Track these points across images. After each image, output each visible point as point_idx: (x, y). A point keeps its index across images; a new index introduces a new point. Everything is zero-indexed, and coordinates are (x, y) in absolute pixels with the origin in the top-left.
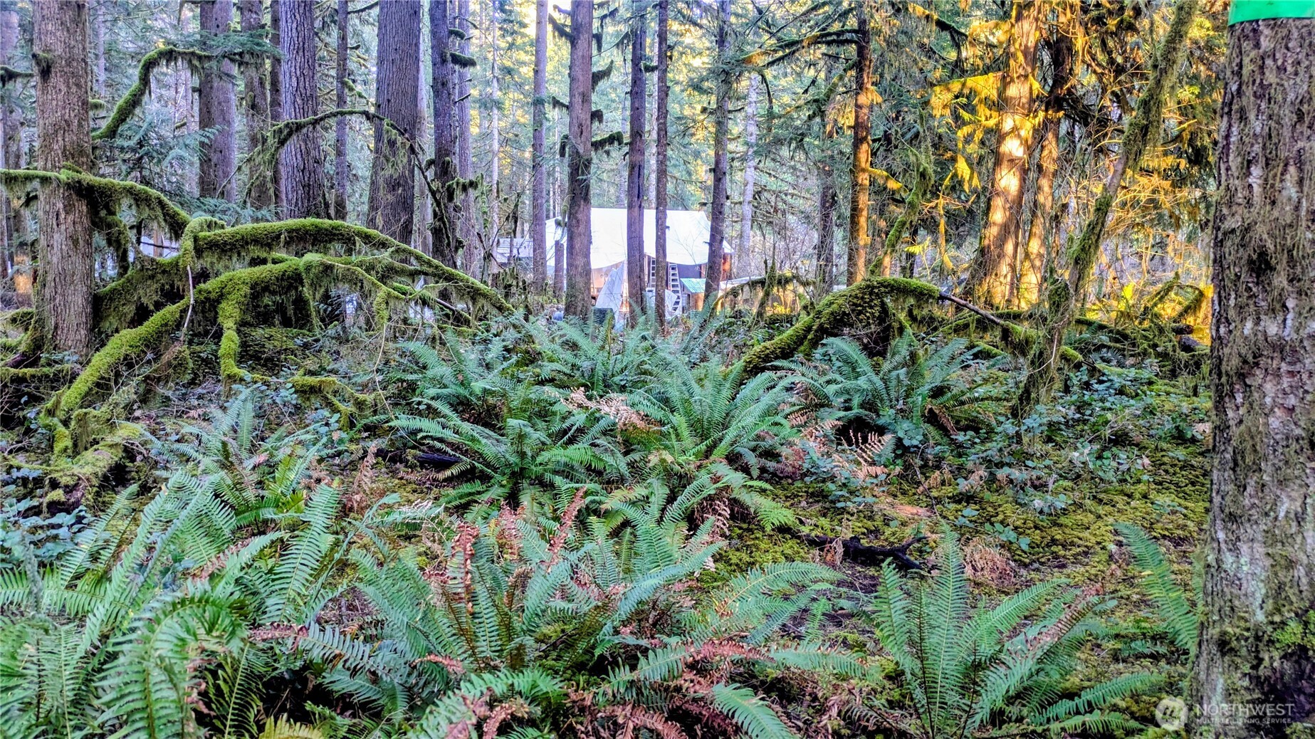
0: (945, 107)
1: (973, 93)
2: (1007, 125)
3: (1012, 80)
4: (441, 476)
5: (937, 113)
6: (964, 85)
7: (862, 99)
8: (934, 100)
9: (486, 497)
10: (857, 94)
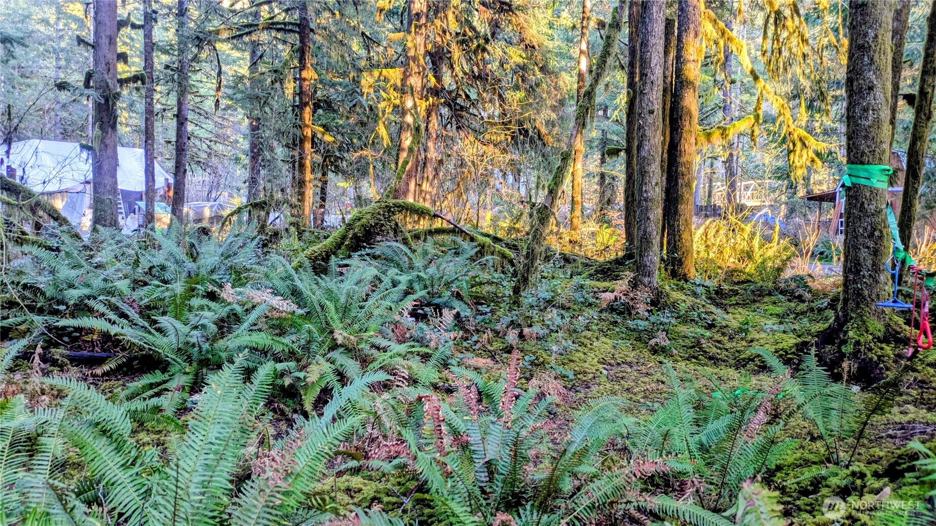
0: (370, 86)
1: (386, 80)
2: (409, 104)
3: (410, 75)
4: (99, 371)
5: (365, 90)
6: (381, 74)
7: (305, 74)
8: (363, 82)
9: (172, 385)
10: (301, 70)
